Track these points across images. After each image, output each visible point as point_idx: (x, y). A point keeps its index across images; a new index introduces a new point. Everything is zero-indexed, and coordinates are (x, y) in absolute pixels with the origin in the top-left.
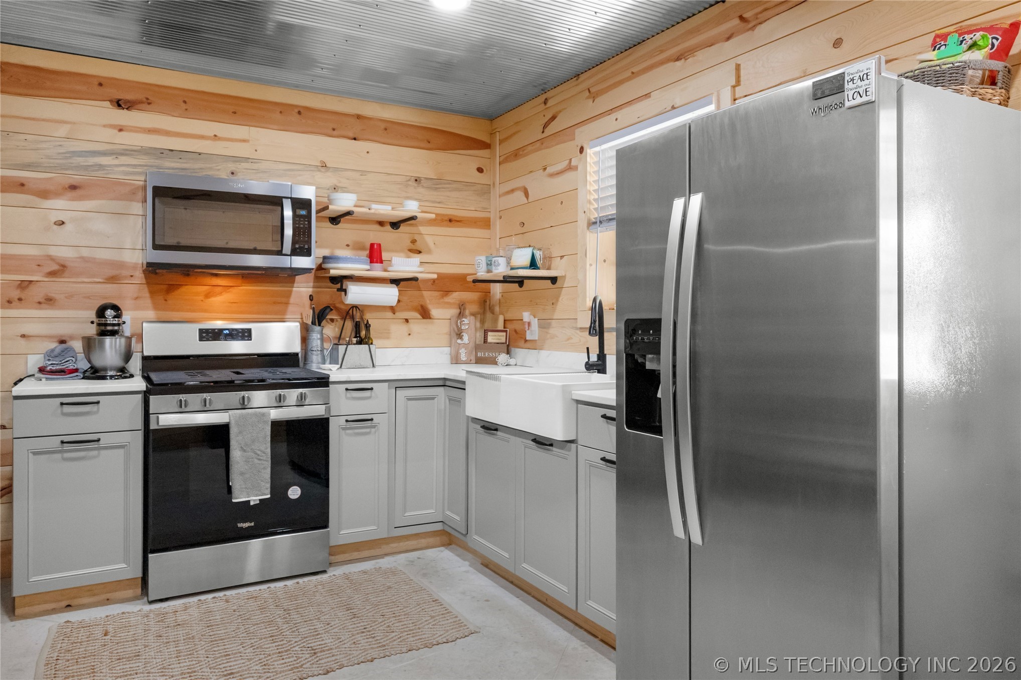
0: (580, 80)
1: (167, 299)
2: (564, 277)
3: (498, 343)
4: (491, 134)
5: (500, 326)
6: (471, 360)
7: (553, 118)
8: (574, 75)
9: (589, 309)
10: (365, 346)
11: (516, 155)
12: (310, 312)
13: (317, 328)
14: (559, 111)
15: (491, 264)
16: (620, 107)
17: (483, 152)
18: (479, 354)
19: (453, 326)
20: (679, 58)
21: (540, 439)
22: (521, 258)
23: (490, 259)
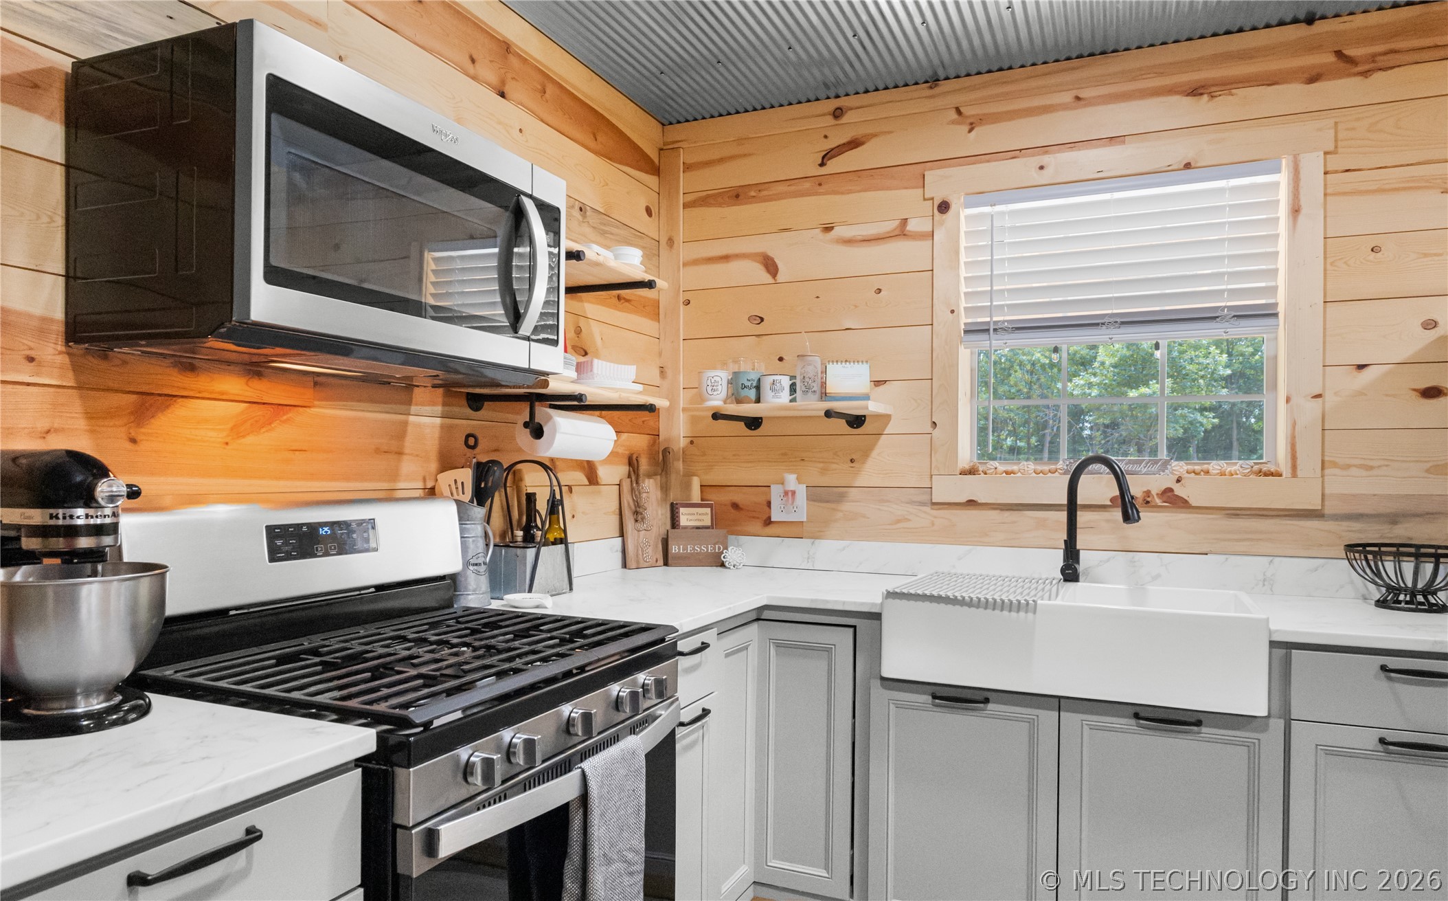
0: (937, 90)
1: (139, 438)
2: (886, 418)
3: (698, 528)
4: (662, 149)
5: (696, 496)
6: (657, 561)
7: (854, 144)
8: (926, 76)
9: (963, 473)
10: (561, 547)
11: (737, 196)
12: (466, 476)
13: (479, 512)
14: (875, 135)
15: (758, 388)
16: (1045, 149)
17: (652, 180)
18: (674, 549)
19: (627, 498)
20: (1195, 91)
21: (1165, 715)
22: (849, 382)
23: (755, 376)
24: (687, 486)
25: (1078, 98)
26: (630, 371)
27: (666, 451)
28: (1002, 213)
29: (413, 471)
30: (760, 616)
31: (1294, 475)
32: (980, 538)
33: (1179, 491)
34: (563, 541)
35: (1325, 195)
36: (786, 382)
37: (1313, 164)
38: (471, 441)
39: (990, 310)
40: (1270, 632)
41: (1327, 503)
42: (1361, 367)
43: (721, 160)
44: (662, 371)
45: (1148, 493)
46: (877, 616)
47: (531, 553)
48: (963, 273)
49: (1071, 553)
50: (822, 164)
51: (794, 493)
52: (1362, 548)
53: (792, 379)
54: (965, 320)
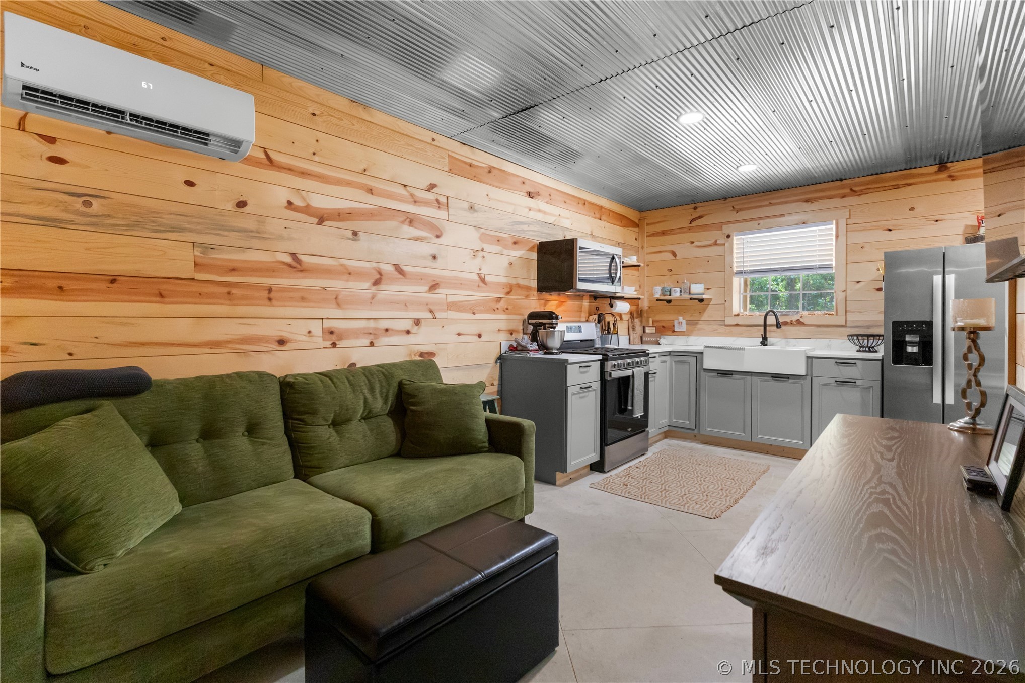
0: (726, 201)
2: (710, 300)
3: (652, 333)
4: (640, 220)
5: (651, 324)
6: (639, 343)
7: (700, 217)
8: (723, 197)
9: (735, 315)
10: (616, 335)
11: (664, 233)
12: (596, 317)
13: (599, 325)
14: (707, 215)
15: (670, 292)
16: (760, 219)
17: (637, 229)
18: (644, 339)
19: (630, 324)
20: (806, 201)
21: (779, 376)
22: (697, 289)
23: (669, 288)
24: (648, 321)
25: (770, 203)
26: (633, 289)
27: (641, 310)
28: (747, 238)
29: (584, 315)
30: (670, 354)
31: (837, 315)
32: (740, 335)
33: (801, 320)
34: (617, 333)
35: (847, 231)
36: (678, 290)
37: (843, 223)
38: (597, 309)
39: (743, 267)
40: (806, 354)
41: (848, 323)
42: (858, 282)
43: (659, 222)
44: (640, 286)
45: (792, 321)
46: (702, 353)
47: (610, 335)
48: (735, 255)
49: (765, 338)
50: (690, 223)
51: (681, 322)
52: (852, 336)
53: (680, 288)
54: (735, 270)
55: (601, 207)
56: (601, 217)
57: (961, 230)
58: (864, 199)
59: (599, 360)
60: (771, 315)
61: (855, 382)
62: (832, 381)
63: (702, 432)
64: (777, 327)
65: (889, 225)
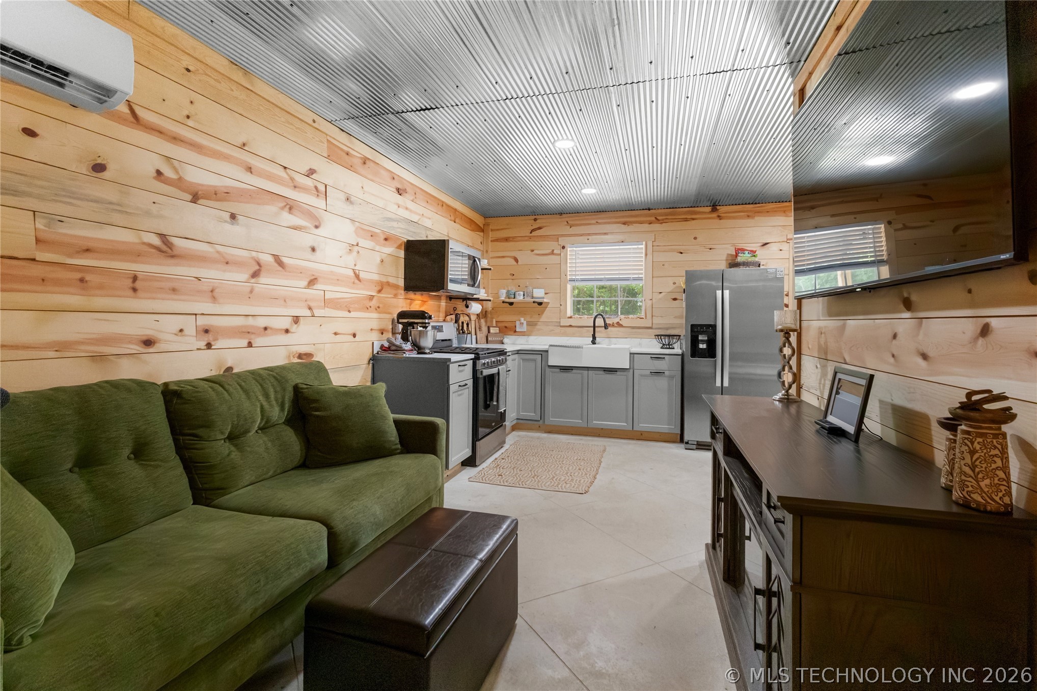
0: (561, 217)
2: (548, 303)
3: (496, 333)
4: (485, 226)
5: (494, 324)
6: (485, 342)
7: (540, 228)
8: (559, 212)
9: (569, 318)
10: (470, 335)
11: (507, 240)
12: (453, 317)
13: (455, 325)
14: (545, 226)
15: (514, 295)
16: (589, 234)
17: (482, 234)
18: (489, 339)
19: (477, 324)
20: (624, 224)
21: (611, 370)
22: (539, 293)
23: (513, 291)
24: (492, 322)
25: (598, 222)
27: (486, 312)
28: (579, 250)
29: (442, 315)
30: (518, 352)
31: (646, 318)
32: (573, 335)
33: (621, 322)
34: (471, 333)
35: (653, 251)
36: (522, 293)
37: (650, 244)
38: (455, 309)
39: (575, 275)
40: (630, 351)
41: (652, 325)
42: (660, 293)
43: (502, 229)
45: (613, 323)
46: (546, 351)
47: (465, 335)
48: (568, 265)
49: (594, 337)
50: (531, 233)
51: (523, 323)
52: (658, 336)
53: (524, 292)
54: (569, 277)
55: (456, 210)
56: (455, 219)
57: (724, 258)
58: (665, 226)
59: (471, 359)
60: (600, 318)
61: (664, 373)
62: (648, 372)
63: (546, 423)
64: (605, 328)
65: (681, 248)
